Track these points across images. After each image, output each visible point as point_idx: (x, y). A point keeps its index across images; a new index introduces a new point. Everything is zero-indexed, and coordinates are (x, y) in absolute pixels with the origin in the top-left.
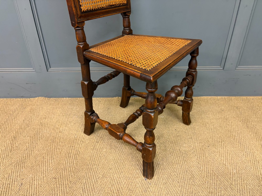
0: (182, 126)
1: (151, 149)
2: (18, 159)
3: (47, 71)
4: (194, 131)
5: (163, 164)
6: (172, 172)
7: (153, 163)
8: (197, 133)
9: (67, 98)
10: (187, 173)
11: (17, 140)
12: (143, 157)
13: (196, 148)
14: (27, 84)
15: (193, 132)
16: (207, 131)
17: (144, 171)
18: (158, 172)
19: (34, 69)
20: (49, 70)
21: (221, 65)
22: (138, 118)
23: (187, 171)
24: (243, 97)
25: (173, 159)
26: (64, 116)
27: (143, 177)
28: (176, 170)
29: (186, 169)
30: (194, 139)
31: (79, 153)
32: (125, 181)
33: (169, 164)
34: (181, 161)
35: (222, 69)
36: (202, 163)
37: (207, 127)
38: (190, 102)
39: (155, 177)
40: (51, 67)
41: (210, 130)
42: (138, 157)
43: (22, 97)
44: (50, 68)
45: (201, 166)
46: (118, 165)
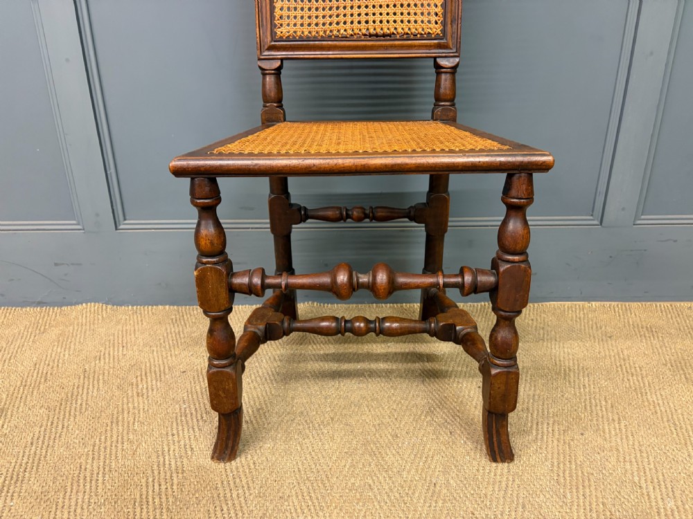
3: (116, 229)
4: (535, 391)
6: (479, 509)
8: (542, 397)
9: (167, 307)
10: (526, 512)
11: (9, 416)
13: (545, 437)
14: (56, 264)
15: (531, 393)
16: (573, 392)
18: (433, 508)
19: (78, 224)
20: (122, 227)
21: (594, 214)
23: (524, 507)
24: (661, 304)
25: (478, 470)
26: (155, 353)
28: (488, 504)
29: (521, 501)
30: (536, 412)
31: (189, 453)
33: (465, 485)
35: (596, 222)
36: (568, 482)
37: (572, 381)
40: (127, 217)
41: (580, 388)
42: (370, 465)
43: (40, 304)
44: (125, 220)
45: (568, 491)
46: (310, 487)
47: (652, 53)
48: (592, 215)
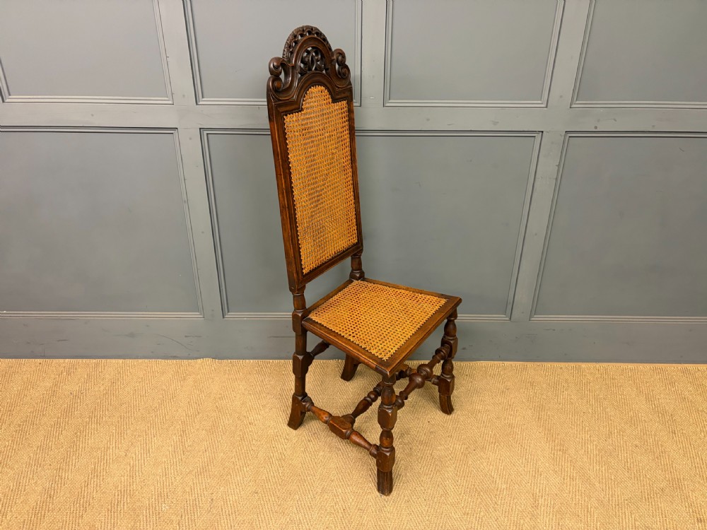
0: (440, 415)
1: (388, 454)
2: (198, 465)
3: (223, 317)
4: (457, 425)
6: (418, 487)
7: (391, 473)
8: (460, 429)
9: (252, 361)
10: (439, 488)
12: (378, 464)
13: (456, 452)
14: (186, 336)
15: (455, 426)
16: (477, 426)
17: (378, 484)
18: (398, 486)
19: (201, 315)
20: (226, 316)
22: (371, 405)
24: (545, 364)
25: (421, 469)
26: (252, 396)
27: (377, 492)
28: (423, 484)
29: (438, 483)
30: (455, 438)
33: (414, 475)
34: (432, 471)
35: (507, 319)
36: (461, 474)
37: (478, 419)
38: (449, 380)
39: (394, 493)
40: (230, 311)
41: (481, 424)
43: (175, 357)
44: (228, 312)
45: (460, 479)
46: (343, 476)
47: (536, 234)
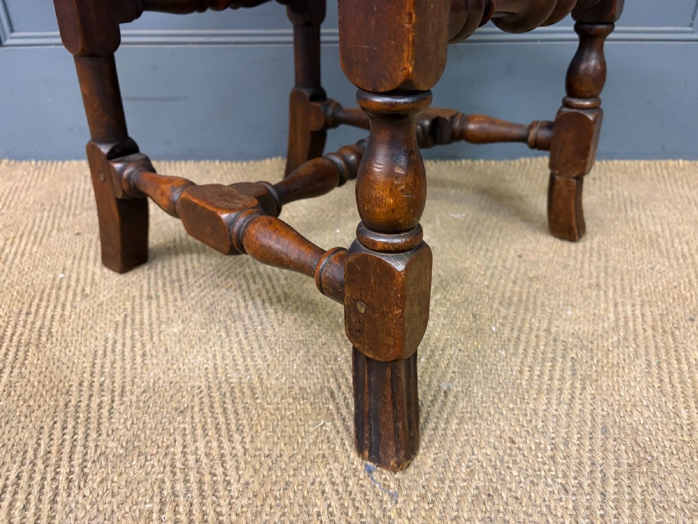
1: (400, 267)
4: (607, 261)
5: (468, 393)
6: (524, 434)
7: (412, 362)
8: (619, 270)
10: (611, 441)
13: (631, 324)
15: (602, 264)
16: (667, 263)
17: (361, 419)
18: (440, 432)
20: (9, 42)
21: (695, 22)
23: (605, 430)
25: (521, 372)
26: (46, 213)
27: (353, 455)
28: (540, 425)
29: (599, 421)
30: (611, 290)
32: (247, 475)
33: (499, 394)
34: (562, 379)
35: (695, 36)
36: (679, 390)
37: (664, 250)
38: (591, 117)
39: (426, 458)
40: (15, 28)
41: (677, 259)
42: (336, 360)
44: (12, 30)
45: (681, 406)
46: (228, 394)
48: (691, 25)
